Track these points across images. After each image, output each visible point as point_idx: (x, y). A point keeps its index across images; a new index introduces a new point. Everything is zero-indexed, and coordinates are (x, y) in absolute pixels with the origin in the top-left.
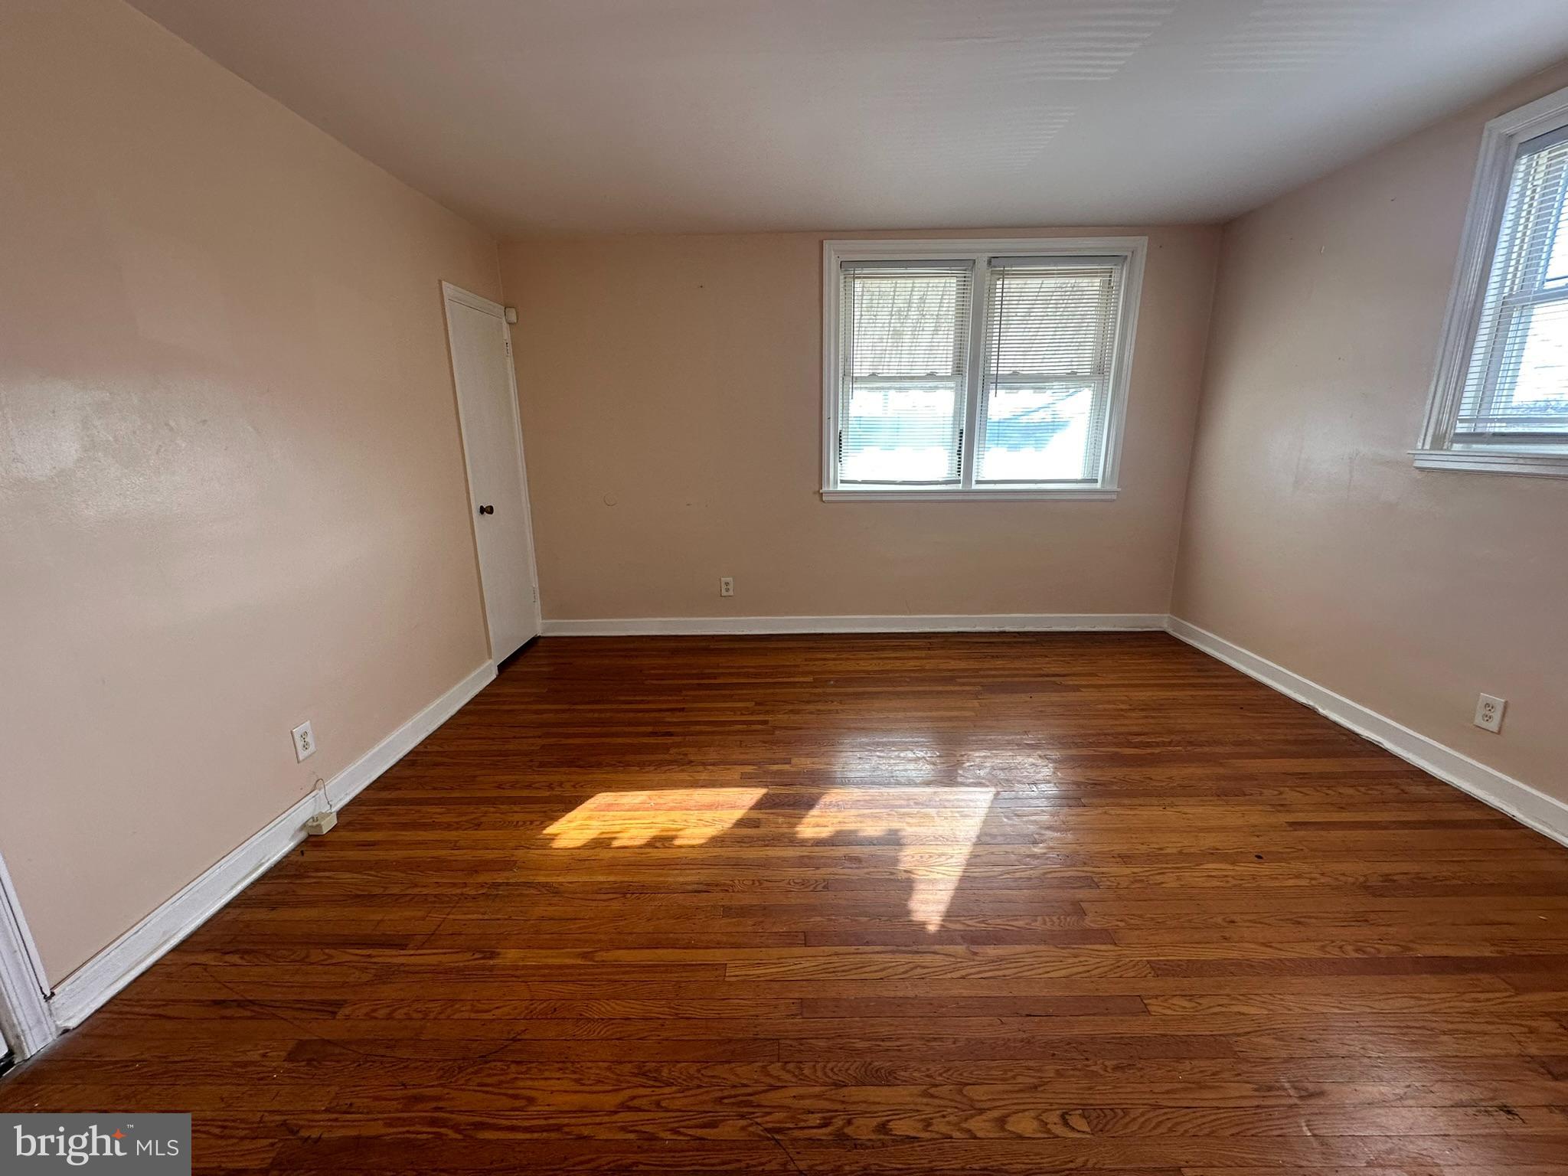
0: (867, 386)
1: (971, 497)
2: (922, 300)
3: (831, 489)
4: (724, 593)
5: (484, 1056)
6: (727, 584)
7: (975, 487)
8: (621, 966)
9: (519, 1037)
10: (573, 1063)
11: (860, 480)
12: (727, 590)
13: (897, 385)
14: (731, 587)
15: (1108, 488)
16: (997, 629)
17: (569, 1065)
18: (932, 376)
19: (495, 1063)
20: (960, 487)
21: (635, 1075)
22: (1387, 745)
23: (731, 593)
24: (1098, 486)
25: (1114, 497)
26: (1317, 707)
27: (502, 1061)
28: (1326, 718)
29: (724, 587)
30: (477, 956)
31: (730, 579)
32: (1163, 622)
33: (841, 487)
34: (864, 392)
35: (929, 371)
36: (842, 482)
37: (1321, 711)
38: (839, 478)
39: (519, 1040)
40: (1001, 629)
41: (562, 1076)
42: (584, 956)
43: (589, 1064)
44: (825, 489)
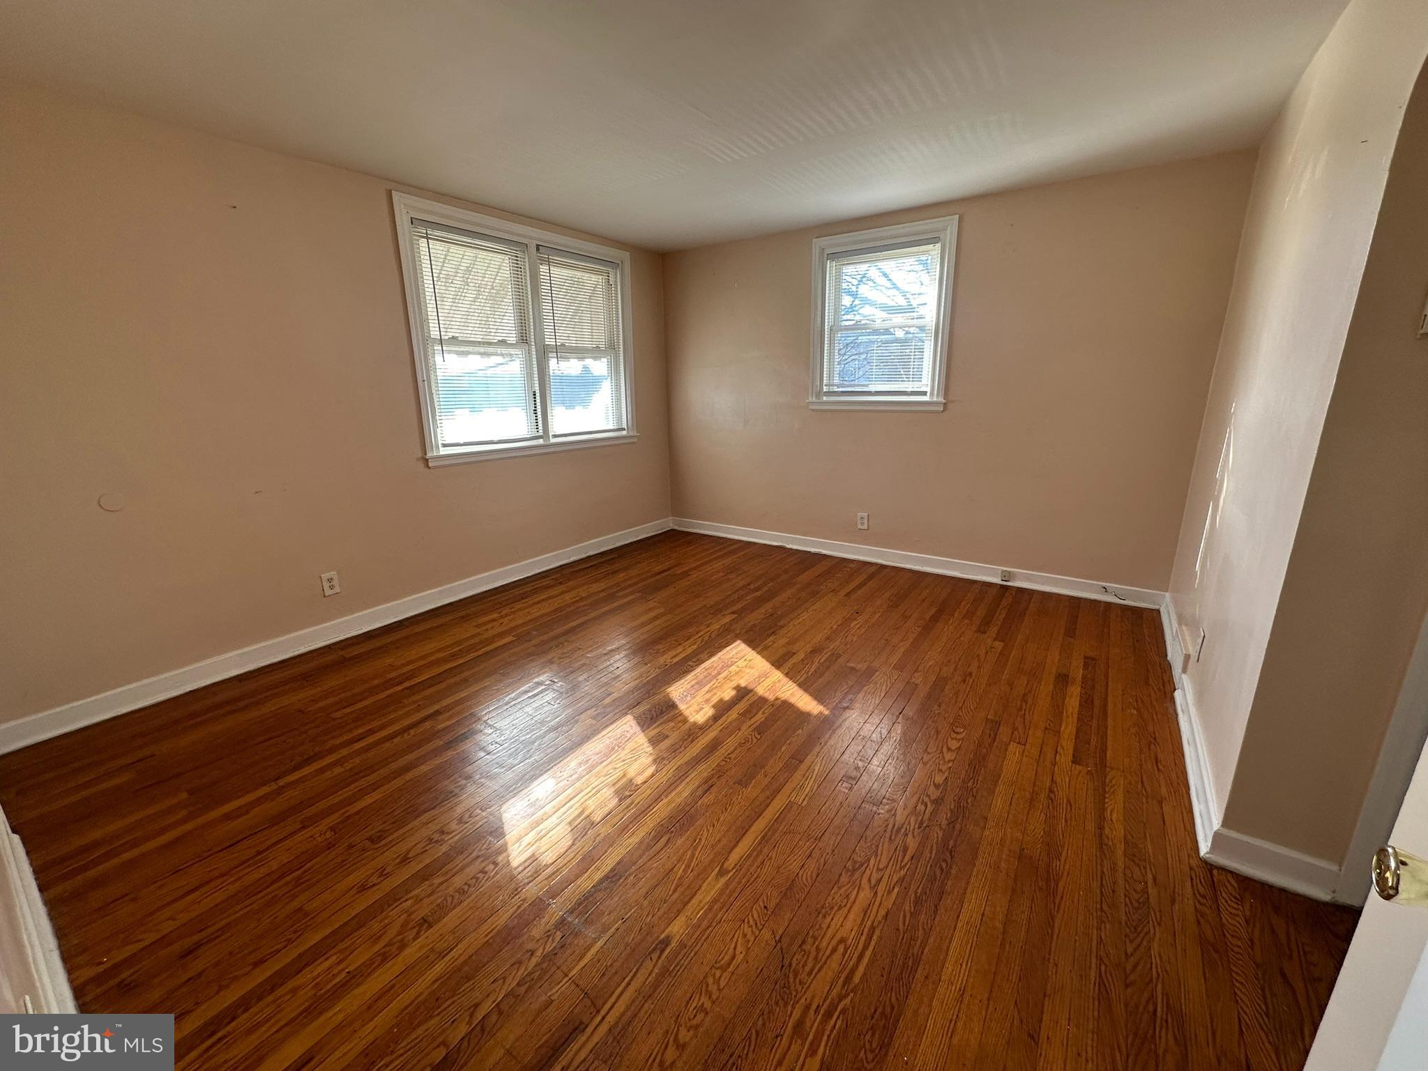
0: (457, 349)
1: (552, 450)
2: (468, 270)
3: (435, 454)
4: (328, 592)
5: (783, 966)
6: (330, 580)
7: (553, 440)
8: (750, 855)
9: (777, 938)
10: (823, 907)
11: (462, 442)
12: (332, 587)
13: (482, 350)
14: (336, 582)
15: (631, 434)
16: (584, 556)
17: (824, 911)
18: (503, 343)
19: (795, 959)
20: (541, 441)
21: (852, 875)
22: (824, 552)
23: (337, 589)
24: (624, 433)
25: (635, 440)
26: (785, 545)
27: (795, 954)
28: (791, 549)
29: (326, 585)
30: (655, 956)
31: (333, 574)
32: (669, 523)
33: (444, 451)
34: (454, 356)
35: (500, 338)
36: (444, 446)
37: (788, 546)
38: (440, 442)
39: (781, 938)
40: (588, 554)
41: (831, 916)
42: (722, 873)
43: (830, 898)
44: (429, 455)
